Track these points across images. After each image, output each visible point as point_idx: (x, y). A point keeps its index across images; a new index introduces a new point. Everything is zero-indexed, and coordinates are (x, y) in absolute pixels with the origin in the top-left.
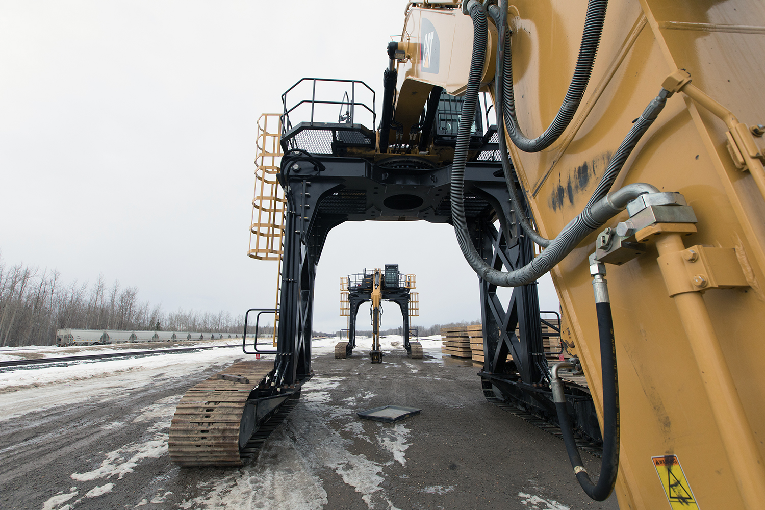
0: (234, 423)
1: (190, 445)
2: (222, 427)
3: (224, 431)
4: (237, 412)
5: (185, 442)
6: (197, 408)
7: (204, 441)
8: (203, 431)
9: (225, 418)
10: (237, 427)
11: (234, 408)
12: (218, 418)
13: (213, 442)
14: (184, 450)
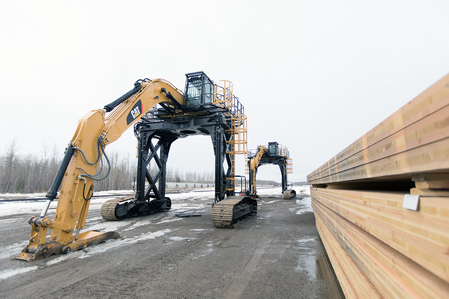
0: (113, 209)
1: (104, 214)
2: (111, 209)
3: (111, 211)
4: (115, 206)
5: (103, 213)
6: (106, 205)
7: (107, 213)
8: (107, 210)
9: (112, 207)
10: (114, 210)
11: (114, 205)
12: (110, 208)
13: (109, 213)
14: (104, 215)
